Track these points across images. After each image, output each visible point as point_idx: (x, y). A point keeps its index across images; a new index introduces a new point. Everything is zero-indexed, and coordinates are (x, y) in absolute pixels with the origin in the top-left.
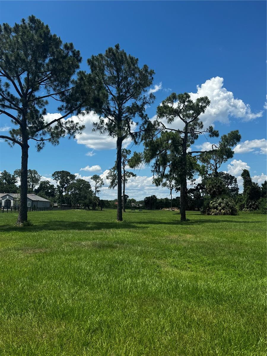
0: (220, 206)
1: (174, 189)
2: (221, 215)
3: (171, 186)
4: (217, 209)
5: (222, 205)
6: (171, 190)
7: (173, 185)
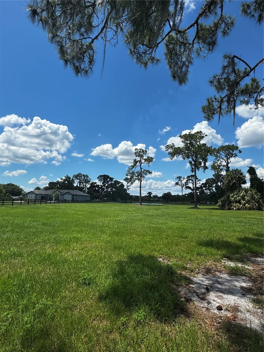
0: (244, 199)
1: (184, 187)
2: (246, 210)
3: (182, 185)
4: (240, 204)
5: (247, 198)
6: (182, 188)
7: (183, 184)
